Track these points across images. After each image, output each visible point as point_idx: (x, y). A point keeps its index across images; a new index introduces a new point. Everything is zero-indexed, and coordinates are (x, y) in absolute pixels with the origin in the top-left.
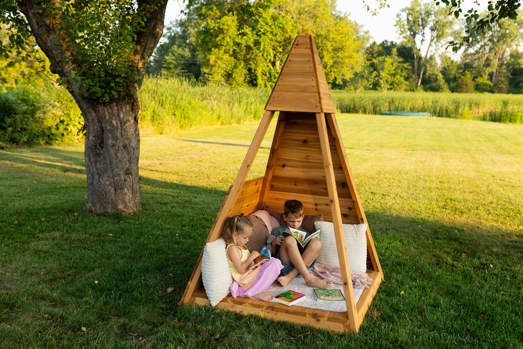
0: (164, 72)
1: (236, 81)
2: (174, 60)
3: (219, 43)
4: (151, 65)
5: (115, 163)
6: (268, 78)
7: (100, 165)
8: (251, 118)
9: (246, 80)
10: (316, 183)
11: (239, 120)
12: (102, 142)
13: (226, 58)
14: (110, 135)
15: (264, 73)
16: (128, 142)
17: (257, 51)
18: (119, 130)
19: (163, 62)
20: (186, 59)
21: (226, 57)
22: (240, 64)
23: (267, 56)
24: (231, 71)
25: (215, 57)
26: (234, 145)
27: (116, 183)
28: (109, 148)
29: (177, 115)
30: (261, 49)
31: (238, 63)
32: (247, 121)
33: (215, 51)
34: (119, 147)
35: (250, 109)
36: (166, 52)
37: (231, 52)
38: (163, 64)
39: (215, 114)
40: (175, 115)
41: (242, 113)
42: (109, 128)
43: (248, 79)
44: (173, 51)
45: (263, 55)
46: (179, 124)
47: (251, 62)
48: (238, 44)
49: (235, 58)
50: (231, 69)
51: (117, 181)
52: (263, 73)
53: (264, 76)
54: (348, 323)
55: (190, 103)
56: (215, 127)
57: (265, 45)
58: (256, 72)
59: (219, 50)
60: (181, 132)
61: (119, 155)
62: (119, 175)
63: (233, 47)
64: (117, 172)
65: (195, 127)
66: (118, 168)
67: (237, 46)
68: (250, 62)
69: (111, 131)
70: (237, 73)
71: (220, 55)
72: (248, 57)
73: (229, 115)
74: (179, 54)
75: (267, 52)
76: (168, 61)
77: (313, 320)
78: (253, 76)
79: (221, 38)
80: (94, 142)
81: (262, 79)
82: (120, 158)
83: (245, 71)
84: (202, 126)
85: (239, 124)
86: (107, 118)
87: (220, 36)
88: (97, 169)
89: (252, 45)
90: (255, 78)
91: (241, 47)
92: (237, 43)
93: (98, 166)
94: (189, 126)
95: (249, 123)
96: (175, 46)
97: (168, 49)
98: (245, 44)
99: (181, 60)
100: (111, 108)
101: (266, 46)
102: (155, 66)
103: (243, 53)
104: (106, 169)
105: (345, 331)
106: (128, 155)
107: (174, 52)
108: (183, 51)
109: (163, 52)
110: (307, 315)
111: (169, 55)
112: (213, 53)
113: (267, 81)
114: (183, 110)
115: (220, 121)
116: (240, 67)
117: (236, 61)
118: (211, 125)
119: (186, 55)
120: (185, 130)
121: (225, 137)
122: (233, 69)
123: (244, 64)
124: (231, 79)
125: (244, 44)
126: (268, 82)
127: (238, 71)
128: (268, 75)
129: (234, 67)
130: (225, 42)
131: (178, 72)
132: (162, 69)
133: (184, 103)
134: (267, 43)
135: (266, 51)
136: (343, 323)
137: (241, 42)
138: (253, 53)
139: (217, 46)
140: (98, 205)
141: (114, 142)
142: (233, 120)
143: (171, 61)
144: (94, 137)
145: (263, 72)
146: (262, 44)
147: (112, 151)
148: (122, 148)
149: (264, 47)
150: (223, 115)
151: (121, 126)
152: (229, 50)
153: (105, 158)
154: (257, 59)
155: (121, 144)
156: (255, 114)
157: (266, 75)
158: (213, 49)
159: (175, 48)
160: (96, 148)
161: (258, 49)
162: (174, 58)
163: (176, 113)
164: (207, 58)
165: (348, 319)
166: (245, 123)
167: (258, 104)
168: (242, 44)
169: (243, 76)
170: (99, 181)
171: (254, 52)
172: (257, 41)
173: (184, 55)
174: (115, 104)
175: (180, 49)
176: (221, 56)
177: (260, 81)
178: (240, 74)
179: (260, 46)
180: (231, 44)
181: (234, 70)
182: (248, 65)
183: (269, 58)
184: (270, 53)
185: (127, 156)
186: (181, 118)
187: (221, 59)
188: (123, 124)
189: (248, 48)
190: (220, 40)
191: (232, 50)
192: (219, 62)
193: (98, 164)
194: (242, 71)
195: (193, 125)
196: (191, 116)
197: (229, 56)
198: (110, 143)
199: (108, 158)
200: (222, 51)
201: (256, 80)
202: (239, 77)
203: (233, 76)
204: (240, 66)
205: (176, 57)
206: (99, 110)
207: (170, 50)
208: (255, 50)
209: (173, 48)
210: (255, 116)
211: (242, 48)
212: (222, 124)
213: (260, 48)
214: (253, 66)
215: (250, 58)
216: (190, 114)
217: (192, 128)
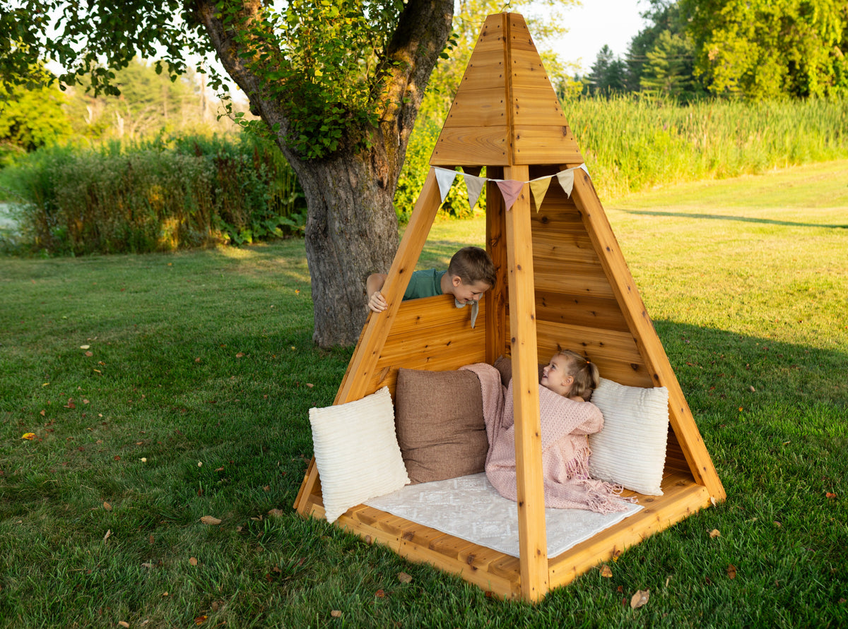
0: (644, 82)
1: (762, 89)
2: (663, 58)
3: (728, 19)
4: (623, 72)
5: (345, 262)
6: (833, 78)
7: (325, 267)
8: (784, 161)
9: (786, 86)
10: (576, 302)
11: (755, 166)
12: (326, 228)
13: (741, 47)
14: (335, 215)
15: (824, 68)
16: (367, 225)
17: (806, 26)
18: (351, 205)
19: (644, 65)
20: (687, 54)
21: (742, 43)
22: (771, 55)
23: (827, 32)
24: (751, 70)
25: (719, 47)
26: (710, 217)
27: (349, 296)
28: (336, 237)
29: (623, 165)
30: (814, 21)
31: (767, 54)
32: (775, 168)
33: (719, 35)
34: (351, 234)
35: (783, 144)
36: (649, 46)
37: (752, 34)
38: (644, 68)
39: (704, 159)
40: (619, 164)
41: (762, 154)
42: (333, 202)
43: (790, 83)
44: (662, 41)
45: (819, 33)
46: (627, 181)
47: (794, 50)
48: (766, 17)
49: (761, 43)
50: (752, 67)
51: (351, 292)
52: (821, 69)
53: (822, 75)
54: (519, 581)
55: (651, 141)
56: (703, 182)
57: (822, 12)
58: (806, 67)
59: (727, 31)
60: (631, 196)
61: (352, 248)
62: (354, 283)
63: (755, 22)
64: (350, 277)
65: (661, 186)
66: (352, 270)
67: (763, 20)
68: (791, 50)
69: (338, 207)
70: (765, 74)
71: (729, 42)
72: (787, 39)
73: (733, 157)
74: (673, 47)
75: (828, 25)
76: (652, 62)
77: (467, 567)
78: (801, 76)
79: (731, 9)
80: (314, 227)
81: (819, 82)
82: (354, 254)
83: (782, 69)
84: (675, 184)
85: (755, 174)
86: (331, 185)
87: (728, 4)
88: (321, 274)
89: (794, 15)
90: (804, 79)
91: (773, 20)
92: (764, 13)
93: (322, 268)
94: (649, 183)
95: (780, 171)
96: (667, 32)
97: (654, 38)
98: (781, 15)
99: (677, 58)
100: (335, 167)
101: (826, 14)
102: (630, 73)
103: (775, 34)
104: (333, 274)
105: (513, 595)
106: (369, 248)
107: (664, 44)
108: (681, 41)
109: (645, 46)
110: (459, 557)
111: (655, 51)
112: (714, 39)
113: (829, 84)
114: (637, 154)
115: (714, 171)
116: (771, 61)
117: (762, 50)
118: (696, 180)
119: (688, 47)
120: (639, 191)
121: (710, 202)
122: (755, 67)
123: (778, 54)
124: (752, 86)
125: (778, 14)
126: (833, 85)
127: (766, 70)
128: (832, 71)
129: (759, 63)
130: (740, 14)
131: (672, 81)
132: (642, 78)
133: (639, 142)
134: (826, 8)
135: (825, 25)
136: (512, 579)
137: (772, 12)
138: (797, 32)
139: (723, 25)
140: (326, 335)
141: (342, 226)
142: (742, 168)
143: (659, 61)
144: (315, 218)
145: (820, 66)
146: (817, 10)
147: (340, 242)
148: (356, 236)
149: (821, 14)
150: (720, 158)
151: (354, 199)
152: (747, 30)
153: (331, 254)
154: (805, 41)
155: (354, 230)
156: (793, 151)
157: (827, 72)
158: (714, 32)
159: (666, 35)
160: (316, 237)
161: (808, 21)
162: (664, 55)
163: (621, 161)
164: (704, 50)
165: (519, 573)
166: (770, 171)
167: (801, 131)
168: (773, 16)
169: (778, 77)
170: (325, 294)
171: (799, 28)
172: (805, 7)
173: (684, 47)
174: (340, 160)
175: (676, 37)
176: (731, 44)
177: (814, 86)
178: (772, 75)
179: (813, 14)
180: (752, 17)
181: (759, 68)
182: (789, 57)
183: (833, 36)
184: (833, 27)
185: (367, 250)
186: (632, 168)
187: (731, 50)
188: (358, 195)
189: (787, 22)
190: (729, 12)
191: (752, 30)
192: (727, 55)
193: (322, 263)
194: (775, 69)
195: (657, 181)
196: (651, 164)
197: (749, 41)
198: (336, 229)
199: (335, 254)
200: (732, 35)
201: (806, 83)
202: (768, 82)
203: (757, 81)
204: (770, 59)
205: (667, 54)
206: (317, 173)
207: (656, 41)
208: (801, 24)
209: (661, 37)
210: (792, 158)
211: (774, 23)
212: (719, 176)
213: (812, 18)
214: (797, 57)
215: (791, 42)
216: (651, 160)
217: (654, 188)
